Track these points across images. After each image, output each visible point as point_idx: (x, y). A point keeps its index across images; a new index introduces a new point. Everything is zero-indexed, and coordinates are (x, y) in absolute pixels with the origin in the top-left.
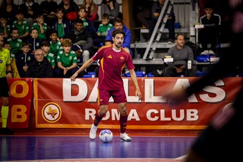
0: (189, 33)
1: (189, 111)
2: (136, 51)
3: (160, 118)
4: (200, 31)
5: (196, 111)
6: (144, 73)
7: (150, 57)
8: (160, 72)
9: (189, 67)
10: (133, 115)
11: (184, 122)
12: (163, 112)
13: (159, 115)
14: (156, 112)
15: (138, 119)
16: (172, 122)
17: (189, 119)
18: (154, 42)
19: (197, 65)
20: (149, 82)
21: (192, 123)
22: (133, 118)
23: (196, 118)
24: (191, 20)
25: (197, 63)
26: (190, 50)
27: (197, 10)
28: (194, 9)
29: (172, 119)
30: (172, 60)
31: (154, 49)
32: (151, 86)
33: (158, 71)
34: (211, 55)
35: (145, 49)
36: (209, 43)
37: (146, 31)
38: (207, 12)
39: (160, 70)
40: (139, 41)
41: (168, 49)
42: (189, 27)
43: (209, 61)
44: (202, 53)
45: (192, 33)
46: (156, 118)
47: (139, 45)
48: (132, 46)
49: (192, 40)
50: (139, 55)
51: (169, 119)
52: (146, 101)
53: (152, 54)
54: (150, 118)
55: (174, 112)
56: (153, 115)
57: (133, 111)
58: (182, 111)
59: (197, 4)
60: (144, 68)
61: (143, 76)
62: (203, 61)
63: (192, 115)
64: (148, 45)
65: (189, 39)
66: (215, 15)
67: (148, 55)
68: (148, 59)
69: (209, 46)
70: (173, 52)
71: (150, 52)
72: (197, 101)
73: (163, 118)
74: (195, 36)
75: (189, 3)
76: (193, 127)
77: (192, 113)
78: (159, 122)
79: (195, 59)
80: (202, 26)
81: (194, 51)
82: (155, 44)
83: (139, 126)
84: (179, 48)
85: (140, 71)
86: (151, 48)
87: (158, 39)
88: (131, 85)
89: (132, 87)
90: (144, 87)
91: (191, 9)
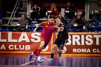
0: (27, 14)
1: (26, 46)
2: (4, 21)
3: (14, 49)
4: (32, 13)
5: (29, 46)
6: (8, 30)
7: (11, 23)
8: (15, 30)
9: (27, 28)
10: (3, 47)
11: (24, 50)
13: (14, 47)
14: (13, 46)
15: (5, 49)
16: (19, 50)
17: (26, 49)
18: (12, 17)
19: (30, 27)
20: (10, 34)
22: (3, 48)
23: (29, 49)
25: (30, 26)
28: (29, 4)
29: (19, 49)
30: (19, 25)
31: (12, 20)
32: (11, 35)
33: (14, 29)
34: (36, 23)
35: (8, 20)
36: (35, 18)
37: (9, 13)
38: (35, 6)
39: (15, 29)
41: (18, 20)
42: (26, 12)
43: (35, 26)
44: (32, 22)
45: (28, 14)
46: (13, 48)
47: (6, 18)
48: (3, 18)
50: (6, 22)
51: (18, 49)
53: (11, 22)
54: (10, 49)
55: (20, 46)
56: (11, 47)
57: (3, 46)
58: (23, 46)
59: (30, 3)
60: (8, 28)
61: (8, 31)
62: (32, 26)
63: (28, 47)
65: (27, 16)
66: (38, 7)
67: (10, 23)
68: (9, 24)
69: (35, 19)
70: (20, 21)
71: (10, 21)
72: (30, 42)
73: (15, 48)
74: (29, 15)
75: (27, 2)
76: (28, 52)
79: (29, 24)
80: (32, 11)
81: (29, 22)
83: (5, 52)
84: (22, 20)
85: (6, 29)
86: (11, 20)
88: (2, 35)
89: (3, 36)
90: (8, 36)
91: (28, 4)
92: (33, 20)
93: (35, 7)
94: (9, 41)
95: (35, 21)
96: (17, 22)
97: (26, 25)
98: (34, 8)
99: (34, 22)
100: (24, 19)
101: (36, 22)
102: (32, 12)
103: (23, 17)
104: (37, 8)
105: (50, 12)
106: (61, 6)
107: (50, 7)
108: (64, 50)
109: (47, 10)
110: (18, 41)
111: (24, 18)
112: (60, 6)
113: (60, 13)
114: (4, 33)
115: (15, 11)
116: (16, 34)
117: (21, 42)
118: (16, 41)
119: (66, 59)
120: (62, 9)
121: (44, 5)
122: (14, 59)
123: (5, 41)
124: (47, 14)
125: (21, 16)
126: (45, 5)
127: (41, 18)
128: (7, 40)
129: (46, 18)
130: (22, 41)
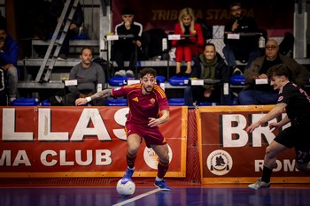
0: (98, 47)
1: (98, 152)
2: (26, 71)
3: (58, 162)
5: (108, 153)
6: (37, 100)
7: (46, 79)
8: (59, 100)
10: (22, 158)
11: (93, 166)
12: (63, 153)
13: (57, 157)
14: (54, 153)
15: (28, 163)
16: (76, 167)
17: (99, 162)
18: (50, 57)
20: (44, 114)
21: (103, 168)
22: (22, 162)
23: (109, 161)
24: (101, 29)
26: (100, 69)
27: (109, 15)
28: (105, 14)
29: (75, 163)
30: (75, 82)
31: (51, 67)
32: (46, 118)
33: (57, 97)
35: (39, 67)
36: (127, 60)
37: (40, 43)
38: (125, 19)
39: (59, 96)
40: (29, 56)
41: (71, 67)
42: (97, 39)
44: (117, 73)
45: (102, 47)
46: (54, 162)
47: (30, 62)
48: (20, 63)
49: (102, 55)
50: (30, 76)
51: (72, 163)
52: (40, 138)
53: (48, 74)
54: (45, 163)
55: (78, 153)
56: (49, 158)
57: (22, 153)
58: (89, 153)
59: (109, 8)
60: (37, 94)
61: (36, 104)
62: (117, 85)
63: (103, 157)
64: (43, 63)
65: (99, 54)
66: (135, 23)
67: (43, 76)
68: (42, 81)
69: (127, 64)
70: (77, 72)
71: (45, 71)
72: (109, 139)
73: (63, 162)
74: (106, 51)
75: (98, 6)
76: (105, 174)
77: (103, 154)
78: (58, 168)
79: (107, 81)
80: (116, 37)
81: (105, 71)
82: (52, 60)
83: (29, 174)
84: (85, 66)
85: (31, 97)
86: (47, 67)
87: (56, 53)
88: (19, 117)
89: (20, 120)
90: (37, 120)
91: (101, 15)
92: (121, 67)
93: (128, 24)
94: (41, 137)
95: (126, 69)
96: (68, 75)
97: (96, 83)
98: (123, 26)
99: (122, 72)
100: (91, 64)
101: (130, 72)
102: (115, 41)
103: (85, 58)
104: (132, 25)
105: (177, 37)
106: (211, 17)
107: (177, 21)
108: (225, 165)
109: (167, 32)
110: (70, 137)
111: (88, 59)
112: (208, 18)
113: (208, 41)
114: (25, 112)
115: (58, 38)
116: (65, 113)
117: (81, 139)
118: (63, 136)
119: (231, 196)
120: (215, 28)
121: (155, 15)
122: (58, 197)
123: (28, 136)
124: (165, 46)
125: (81, 54)
126: (158, 14)
127: (147, 59)
128: (36, 135)
129: (162, 59)
130: (85, 137)
